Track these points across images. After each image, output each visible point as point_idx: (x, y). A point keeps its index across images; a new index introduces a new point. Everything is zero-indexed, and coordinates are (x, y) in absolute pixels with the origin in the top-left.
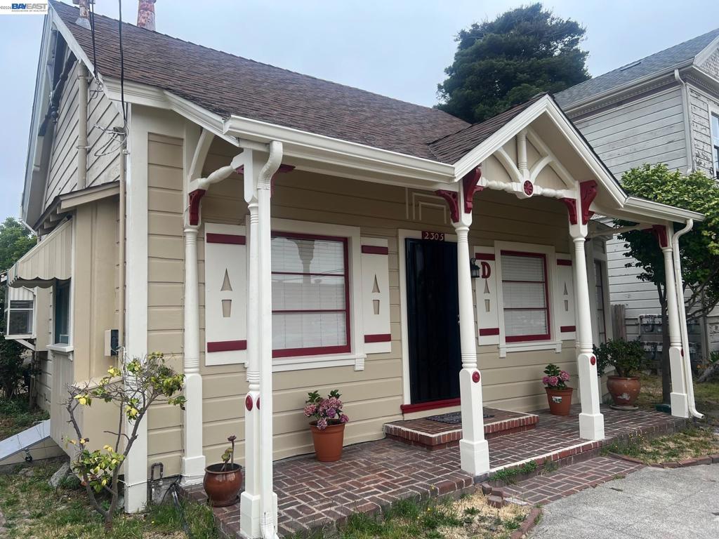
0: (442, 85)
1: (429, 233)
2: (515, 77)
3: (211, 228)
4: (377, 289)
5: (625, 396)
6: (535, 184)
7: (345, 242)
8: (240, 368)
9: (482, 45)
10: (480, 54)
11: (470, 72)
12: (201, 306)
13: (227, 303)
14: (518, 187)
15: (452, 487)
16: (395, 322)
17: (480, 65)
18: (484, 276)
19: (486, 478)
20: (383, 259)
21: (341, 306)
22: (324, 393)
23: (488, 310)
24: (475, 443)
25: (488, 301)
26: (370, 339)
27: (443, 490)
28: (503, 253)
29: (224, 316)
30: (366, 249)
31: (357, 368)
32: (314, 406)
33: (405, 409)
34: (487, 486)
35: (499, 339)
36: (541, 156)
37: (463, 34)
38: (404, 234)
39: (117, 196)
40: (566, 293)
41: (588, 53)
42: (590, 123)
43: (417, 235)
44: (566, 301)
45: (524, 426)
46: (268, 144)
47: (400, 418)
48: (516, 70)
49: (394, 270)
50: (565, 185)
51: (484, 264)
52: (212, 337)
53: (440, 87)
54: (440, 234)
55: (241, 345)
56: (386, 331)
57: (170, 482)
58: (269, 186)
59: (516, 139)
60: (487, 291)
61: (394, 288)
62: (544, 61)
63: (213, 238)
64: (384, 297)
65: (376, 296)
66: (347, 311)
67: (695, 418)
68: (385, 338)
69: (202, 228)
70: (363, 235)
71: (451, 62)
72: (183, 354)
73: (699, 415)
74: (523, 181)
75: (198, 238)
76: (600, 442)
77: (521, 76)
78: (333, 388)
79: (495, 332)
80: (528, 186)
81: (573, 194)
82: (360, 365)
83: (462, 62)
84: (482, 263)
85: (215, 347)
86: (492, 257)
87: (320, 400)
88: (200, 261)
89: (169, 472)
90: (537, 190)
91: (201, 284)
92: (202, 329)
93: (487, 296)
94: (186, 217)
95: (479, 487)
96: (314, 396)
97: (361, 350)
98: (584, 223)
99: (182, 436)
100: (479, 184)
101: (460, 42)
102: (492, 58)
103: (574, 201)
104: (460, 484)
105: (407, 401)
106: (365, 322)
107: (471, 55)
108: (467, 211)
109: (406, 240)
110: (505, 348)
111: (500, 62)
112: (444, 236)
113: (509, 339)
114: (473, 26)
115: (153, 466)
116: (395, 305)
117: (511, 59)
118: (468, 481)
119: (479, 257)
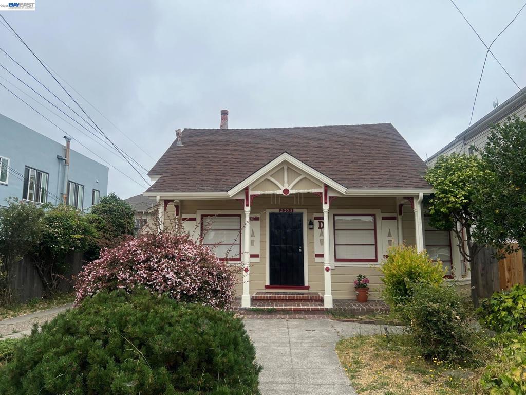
1: (283, 209)
3: (184, 216)
4: (253, 235)
6: (291, 189)
7: (241, 216)
14: (280, 192)
16: (262, 249)
18: (320, 228)
20: (258, 222)
21: (238, 242)
23: (322, 244)
25: (322, 241)
28: (335, 215)
33: (267, 287)
36: (301, 175)
38: (268, 211)
43: (277, 211)
44: (390, 241)
47: (264, 291)
49: (263, 227)
51: (320, 222)
54: (289, 209)
56: (257, 253)
60: (321, 235)
61: (262, 234)
63: (184, 219)
64: (257, 238)
65: (253, 238)
66: (240, 244)
68: (257, 256)
69: (181, 216)
74: (283, 189)
80: (286, 191)
90: (292, 192)
93: (321, 238)
98: (326, 203)
100: (250, 194)
103: (321, 193)
105: (268, 284)
109: (270, 214)
110: (333, 264)
112: (293, 210)
113: (337, 260)
116: (262, 242)
119: (316, 218)
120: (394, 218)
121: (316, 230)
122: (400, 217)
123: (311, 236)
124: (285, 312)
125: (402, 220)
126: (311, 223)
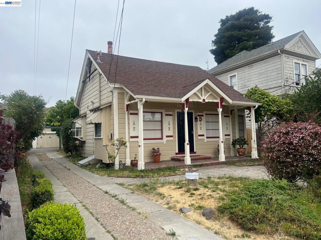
0: (214, 41)
2: (242, 39)
3: (131, 112)
4: (169, 124)
5: (241, 153)
6: (206, 99)
7: (161, 113)
8: (137, 142)
9: (228, 26)
10: (227, 29)
11: (224, 37)
12: (129, 129)
13: (134, 128)
14: (201, 101)
15: (181, 166)
16: (174, 132)
17: (227, 34)
18: (200, 121)
19: (189, 165)
20: (171, 117)
21: (160, 128)
22: (156, 148)
23: (201, 129)
24: (187, 158)
25: (201, 127)
26: (167, 136)
27: (179, 166)
28: (206, 114)
29: (134, 130)
30: (166, 115)
31: (164, 143)
32: (154, 151)
34: (189, 167)
35: (205, 138)
36: (209, 92)
37: (222, 20)
38: (176, 111)
39: (111, 105)
40: (227, 125)
41: (273, 27)
42: (254, 66)
43: (180, 111)
44: (227, 128)
45: (206, 158)
46: (142, 99)
48: (242, 36)
49: (174, 120)
50: (216, 99)
52: (131, 135)
53: (213, 42)
55: (137, 137)
56: (172, 135)
57: (123, 165)
58: (142, 106)
59: (201, 88)
60: (201, 124)
61: (174, 124)
62: (254, 31)
63: (131, 114)
64: (171, 126)
65: (169, 126)
66: (162, 130)
67: (257, 159)
68: (172, 136)
69: (129, 112)
70: (166, 111)
71: (217, 32)
72: (125, 138)
73: (258, 158)
74: (202, 99)
75: (128, 114)
76: (223, 162)
77: (244, 38)
78: (158, 147)
79: (203, 135)
80: (204, 100)
81: (218, 101)
82: (165, 143)
83: (221, 33)
84: (200, 117)
85: (132, 137)
86: (203, 116)
87: (155, 149)
88: (128, 119)
89: (123, 163)
90: (207, 101)
91: (129, 124)
92: (129, 133)
93: (201, 126)
94: (126, 110)
95: (188, 167)
96: (153, 149)
97: (165, 139)
98: (221, 108)
99: (125, 155)
100: (189, 101)
101: (221, 23)
102: (232, 31)
103: (218, 103)
104: (183, 166)
105: (177, 152)
106: (166, 132)
107: (224, 30)
108: (187, 107)
109: (177, 112)
110: (206, 140)
111: (235, 33)
113: (207, 138)
114: (226, 16)
115: (120, 161)
116: (174, 128)
117: (240, 31)
118: (185, 165)
119: (198, 115)
120: (228, 116)
121: (199, 122)
122: (230, 116)
123: (196, 125)
124: (207, 165)
125: (231, 118)
126: (196, 118)
